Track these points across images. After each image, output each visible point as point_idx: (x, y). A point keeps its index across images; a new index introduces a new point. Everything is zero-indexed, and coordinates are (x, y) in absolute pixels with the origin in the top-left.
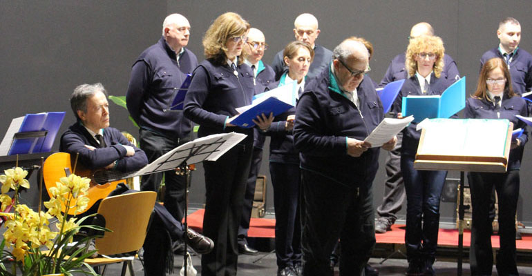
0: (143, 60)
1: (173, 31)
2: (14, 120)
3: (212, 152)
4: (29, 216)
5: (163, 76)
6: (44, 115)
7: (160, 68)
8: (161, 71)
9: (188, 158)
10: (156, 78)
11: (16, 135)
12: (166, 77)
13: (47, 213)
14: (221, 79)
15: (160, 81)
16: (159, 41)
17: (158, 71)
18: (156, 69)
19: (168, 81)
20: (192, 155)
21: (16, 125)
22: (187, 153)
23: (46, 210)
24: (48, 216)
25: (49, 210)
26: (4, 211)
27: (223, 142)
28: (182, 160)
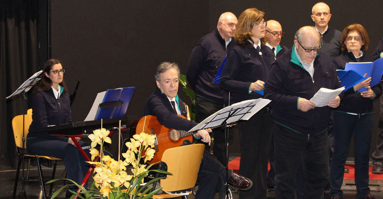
0: (200, 45)
1: (224, 25)
2: (98, 94)
3: (245, 114)
4: (111, 164)
5: (214, 57)
6: (120, 90)
7: (213, 51)
8: (214, 53)
9: (228, 118)
10: (209, 59)
11: (101, 105)
12: (216, 58)
13: (125, 161)
14: (249, 59)
15: (211, 61)
16: (214, 31)
17: (211, 53)
18: (210, 51)
19: (217, 61)
20: (230, 116)
21: (100, 97)
22: (227, 115)
23: (123, 159)
24: (125, 164)
25: (126, 160)
26: (94, 161)
27: (253, 106)
28: (223, 120)
